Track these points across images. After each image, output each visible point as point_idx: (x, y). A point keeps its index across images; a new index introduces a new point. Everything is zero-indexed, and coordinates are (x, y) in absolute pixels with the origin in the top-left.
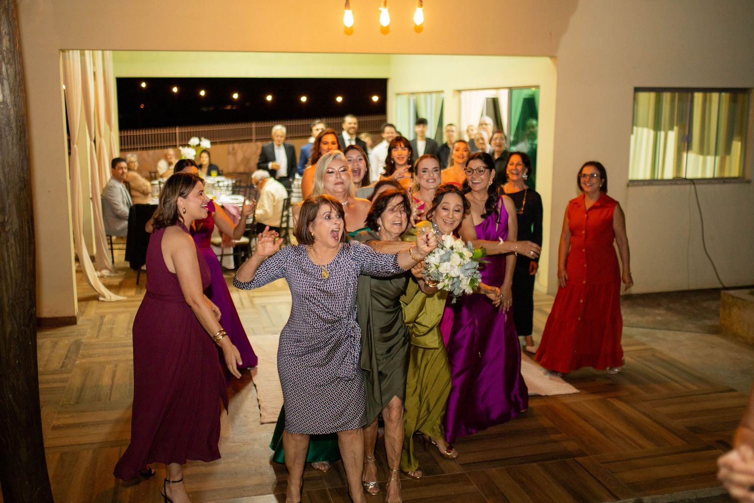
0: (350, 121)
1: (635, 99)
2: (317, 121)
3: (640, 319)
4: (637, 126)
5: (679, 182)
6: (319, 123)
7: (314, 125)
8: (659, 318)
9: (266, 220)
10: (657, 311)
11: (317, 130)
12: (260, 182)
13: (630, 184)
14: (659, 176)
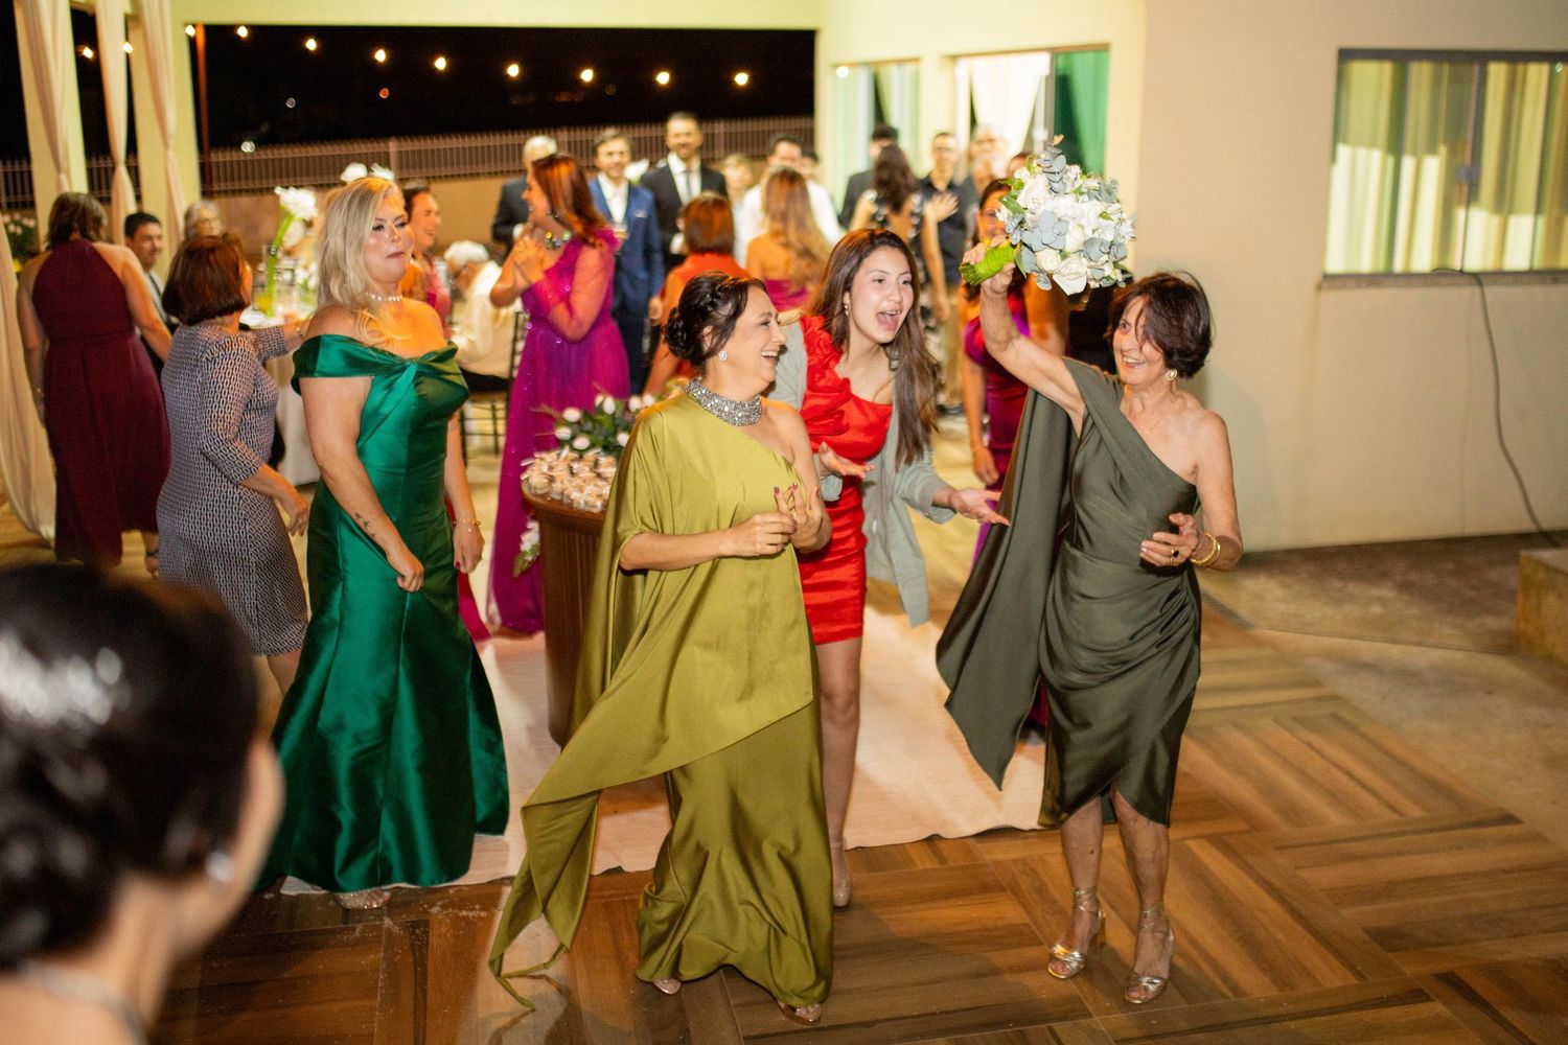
0: (680, 128)
1: (1341, 78)
2: (610, 132)
3: (1329, 611)
4: (1345, 142)
5: (1444, 280)
6: (615, 137)
7: (603, 142)
8: (1376, 610)
9: (472, 360)
10: (1375, 592)
11: (610, 154)
12: (464, 272)
13: (1326, 285)
14: (1399, 266)
